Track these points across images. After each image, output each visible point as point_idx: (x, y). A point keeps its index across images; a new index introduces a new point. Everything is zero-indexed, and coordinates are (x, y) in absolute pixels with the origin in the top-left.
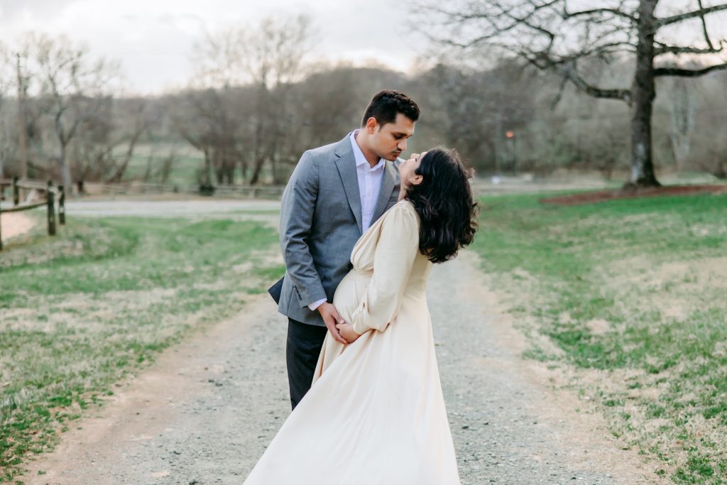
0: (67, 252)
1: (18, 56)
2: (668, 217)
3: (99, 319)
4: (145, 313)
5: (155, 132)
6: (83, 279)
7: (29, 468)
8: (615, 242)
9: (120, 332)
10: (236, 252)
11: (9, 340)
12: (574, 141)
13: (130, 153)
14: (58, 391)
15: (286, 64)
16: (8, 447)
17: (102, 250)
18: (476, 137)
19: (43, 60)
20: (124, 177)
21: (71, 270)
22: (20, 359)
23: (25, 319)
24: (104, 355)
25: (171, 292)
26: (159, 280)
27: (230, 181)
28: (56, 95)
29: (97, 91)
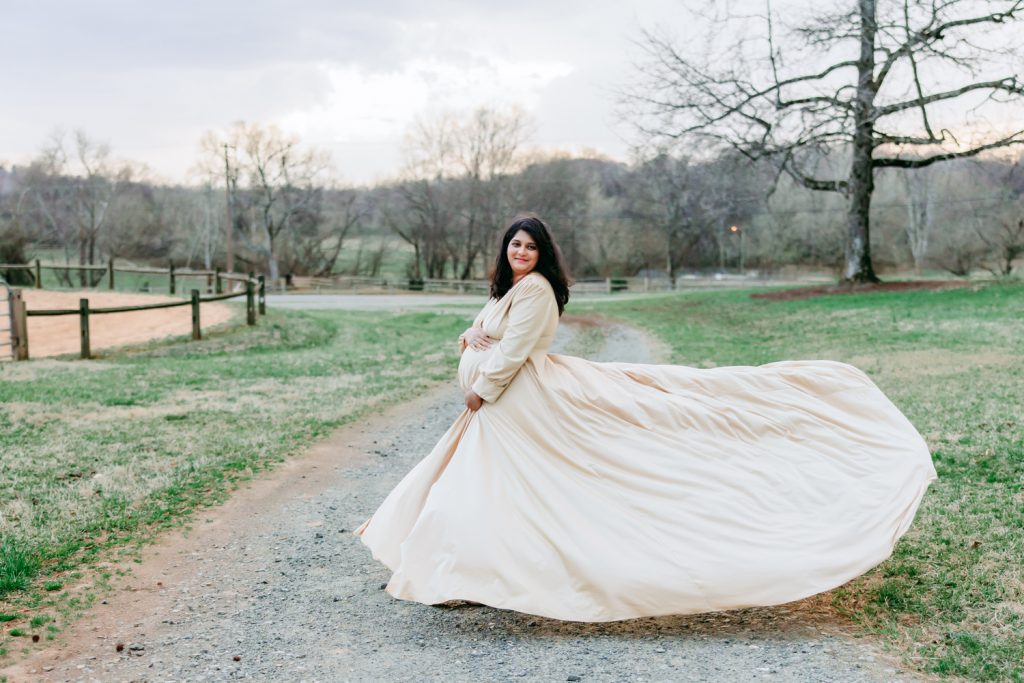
0: (264, 342)
1: (226, 146)
2: (877, 312)
3: (285, 401)
4: (330, 396)
5: (366, 225)
6: (276, 366)
7: (198, 517)
8: (815, 336)
9: (302, 411)
10: (431, 343)
11: (197, 418)
12: (804, 237)
13: (339, 246)
14: (234, 458)
15: (499, 156)
16: (182, 501)
17: (300, 340)
18: (697, 231)
19: (252, 150)
20: (333, 271)
21: (265, 358)
22: (206, 433)
23: (215, 400)
24: (283, 430)
25: (358, 378)
26: (349, 367)
27: (441, 276)
28: (266, 187)
29: (307, 182)
